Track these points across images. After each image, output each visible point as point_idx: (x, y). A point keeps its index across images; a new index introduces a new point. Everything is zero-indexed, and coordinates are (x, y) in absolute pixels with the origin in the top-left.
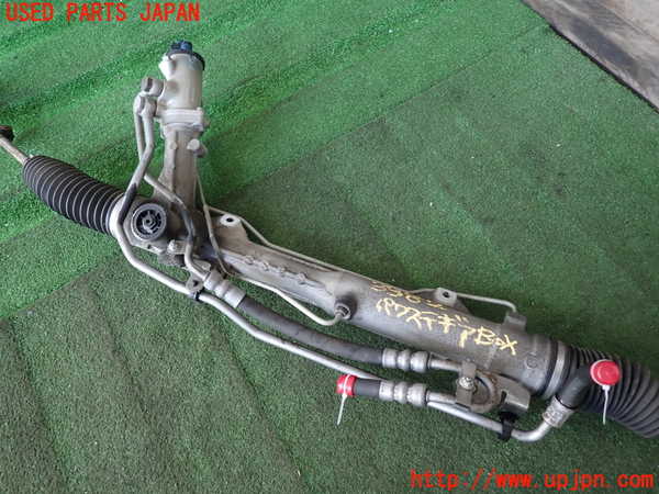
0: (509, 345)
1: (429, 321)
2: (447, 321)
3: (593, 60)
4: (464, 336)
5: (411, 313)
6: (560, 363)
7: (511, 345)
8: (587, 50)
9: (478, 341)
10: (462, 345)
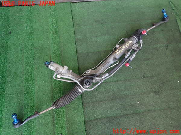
0: (130, 42)
1: (123, 49)
2: (124, 47)
3: (83, 2)
4: (127, 46)
5: (120, 51)
6: (135, 37)
7: (130, 41)
8: (81, 1)
9: (128, 45)
10: (127, 47)
